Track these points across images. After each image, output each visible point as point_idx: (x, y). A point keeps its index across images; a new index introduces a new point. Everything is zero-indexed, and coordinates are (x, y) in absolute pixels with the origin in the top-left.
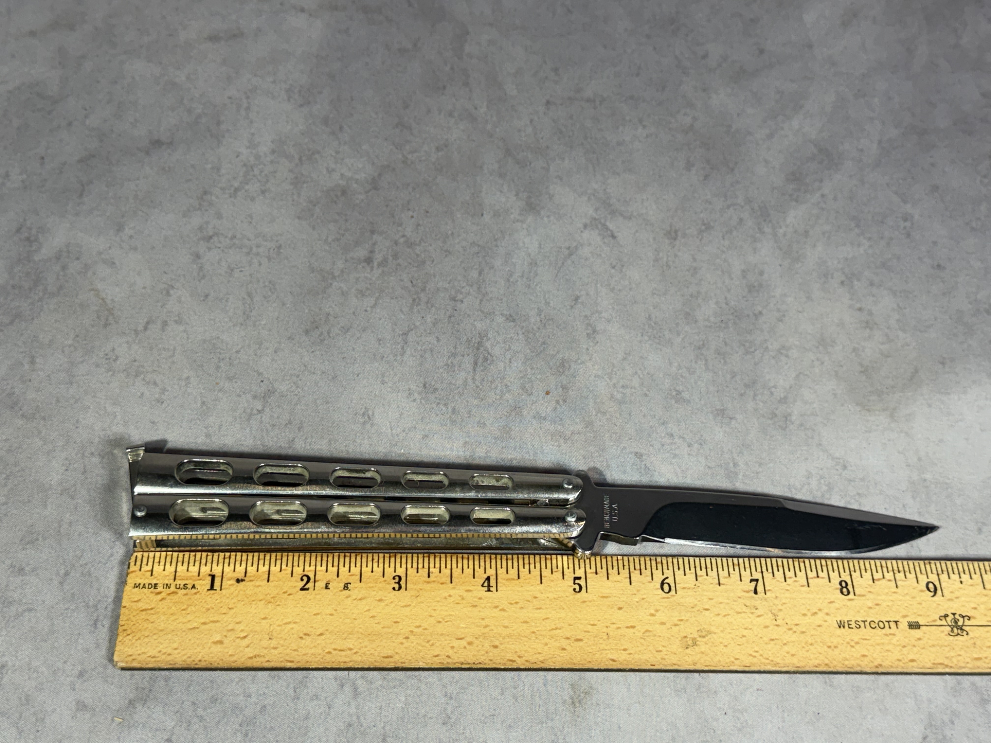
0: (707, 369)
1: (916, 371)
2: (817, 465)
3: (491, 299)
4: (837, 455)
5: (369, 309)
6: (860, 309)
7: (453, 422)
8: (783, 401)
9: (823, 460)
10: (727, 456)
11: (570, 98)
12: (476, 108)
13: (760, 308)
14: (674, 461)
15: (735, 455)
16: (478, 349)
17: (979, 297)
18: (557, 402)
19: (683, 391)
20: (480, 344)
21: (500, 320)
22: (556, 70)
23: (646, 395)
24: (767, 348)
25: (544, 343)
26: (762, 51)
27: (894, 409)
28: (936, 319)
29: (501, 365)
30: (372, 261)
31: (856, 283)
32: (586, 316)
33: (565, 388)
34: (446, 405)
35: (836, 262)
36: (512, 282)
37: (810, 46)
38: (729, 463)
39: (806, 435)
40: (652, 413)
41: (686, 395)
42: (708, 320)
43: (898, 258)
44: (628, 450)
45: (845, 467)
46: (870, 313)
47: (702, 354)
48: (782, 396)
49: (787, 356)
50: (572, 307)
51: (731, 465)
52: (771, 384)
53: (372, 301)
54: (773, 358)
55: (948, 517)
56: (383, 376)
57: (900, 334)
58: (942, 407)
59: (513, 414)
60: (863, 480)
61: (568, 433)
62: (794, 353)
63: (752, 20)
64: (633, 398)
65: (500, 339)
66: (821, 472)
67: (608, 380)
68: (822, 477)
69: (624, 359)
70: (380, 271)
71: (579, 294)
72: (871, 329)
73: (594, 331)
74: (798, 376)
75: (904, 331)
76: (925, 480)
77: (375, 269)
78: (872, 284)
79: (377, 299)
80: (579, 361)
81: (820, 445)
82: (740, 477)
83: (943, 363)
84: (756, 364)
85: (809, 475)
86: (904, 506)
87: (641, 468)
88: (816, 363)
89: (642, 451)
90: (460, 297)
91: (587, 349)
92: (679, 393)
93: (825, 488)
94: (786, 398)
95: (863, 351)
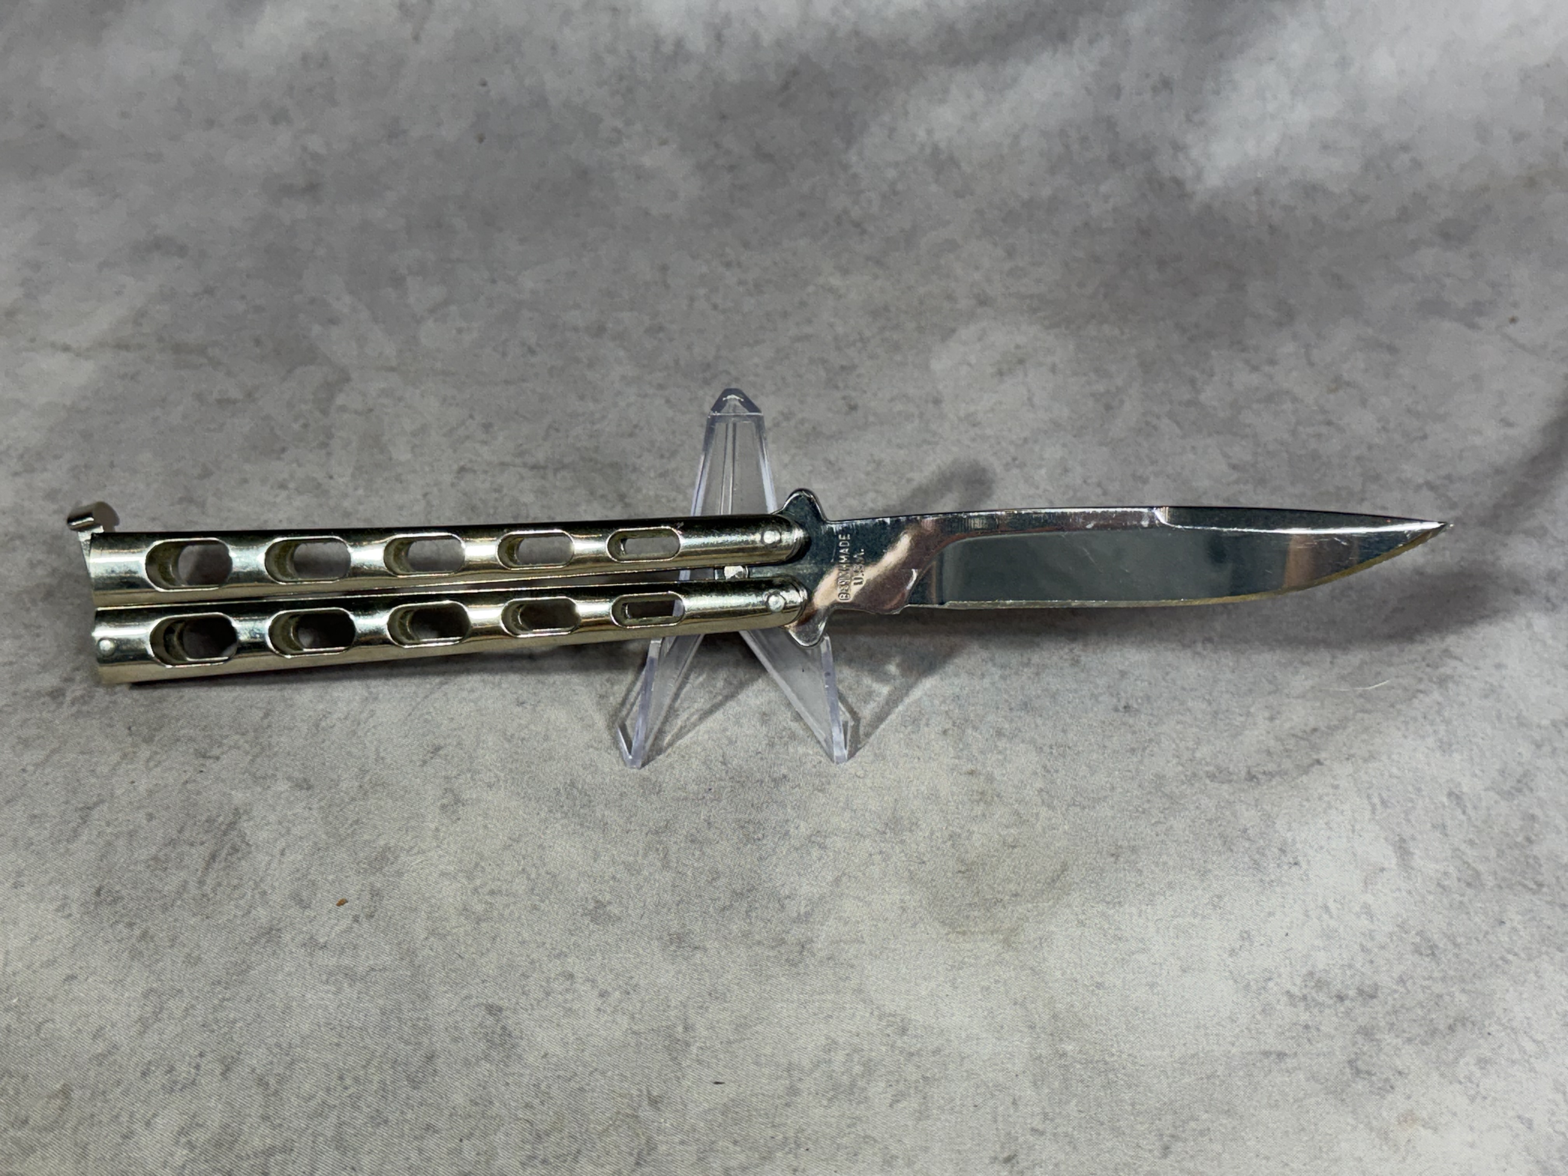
0: (666, 866)
1: (1065, 868)
2: (849, 1028)
3: (276, 754)
4: (890, 1007)
5: (30, 768)
6: (971, 773)
7: (135, 954)
8: (803, 919)
9: (863, 1017)
10: (673, 1013)
11: (503, 464)
12: (331, 477)
13: (784, 770)
14: (564, 1021)
15: (691, 1012)
16: (225, 833)
17: (1198, 755)
18: (356, 919)
19: (610, 903)
20: (232, 825)
21: (283, 786)
22: (487, 427)
23: (535, 908)
24: (787, 833)
25: (357, 822)
26: (853, 408)
27: (1014, 931)
28: (1113, 789)
29: (262, 859)
30: (64, 695)
31: (969, 731)
32: (447, 778)
33: (376, 894)
34: (130, 925)
35: (936, 702)
36: (323, 729)
37: (937, 402)
38: (675, 1026)
39: (835, 974)
40: (538, 938)
41: (614, 910)
42: (684, 788)
43: (1054, 696)
44: (474, 1001)
45: (904, 1031)
46: (990, 779)
47: (660, 842)
48: (802, 910)
49: (823, 847)
50: (425, 762)
51: (680, 1029)
52: (786, 891)
53: (39, 755)
54: (797, 849)
55: (1102, 1124)
56: (20, 874)
57: (1044, 812)
58: (1106, 926)
59: (263, 940)
60: (937, 1051)
61: (361, 970)
62: (838, 842)
63: (843, 368)
64: (507, 912)
65: (272, 818)
66: (856, 1040)
67: (464, 881)
68: (857, 1050)
69: (507, 847)
70: (74, 709)
71: (442, 744)
72: (988, 804)
73: (457, 801)
74: (837, 881)
75: (1051, 807)
76: (1064, 1055)
77: (65, 706)
78: (1000, 733)
79: (54, 751)
80: (415, 850)
81: (860, 991)
82: (694, 1050)
83: (1116, 856)
84: (761, 859)
85: (831, 1046)
86: (1014, 1103)
87: (493, 1032)
88: (877, 858)
89: (504, 1004)
90: (216, 752)
91: (437, 830)
92: (599, 904)
93: (857, 1069)
94: (808, 914)
95: (968, 838)
